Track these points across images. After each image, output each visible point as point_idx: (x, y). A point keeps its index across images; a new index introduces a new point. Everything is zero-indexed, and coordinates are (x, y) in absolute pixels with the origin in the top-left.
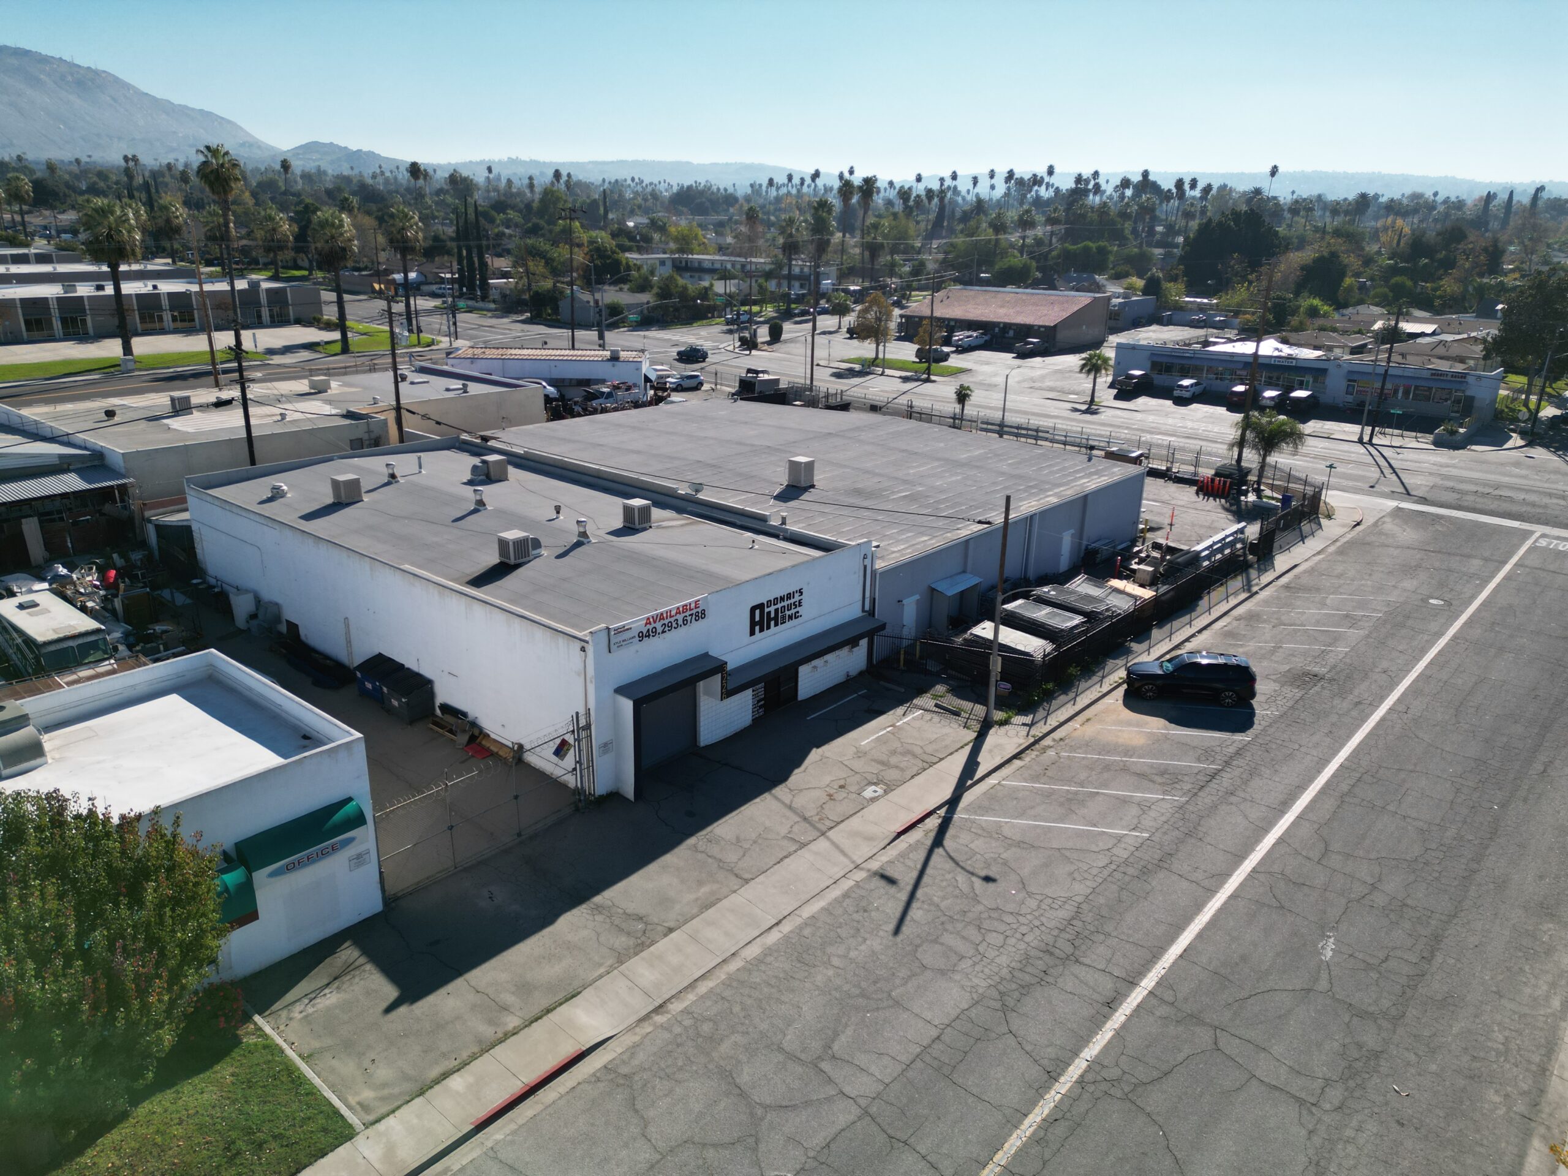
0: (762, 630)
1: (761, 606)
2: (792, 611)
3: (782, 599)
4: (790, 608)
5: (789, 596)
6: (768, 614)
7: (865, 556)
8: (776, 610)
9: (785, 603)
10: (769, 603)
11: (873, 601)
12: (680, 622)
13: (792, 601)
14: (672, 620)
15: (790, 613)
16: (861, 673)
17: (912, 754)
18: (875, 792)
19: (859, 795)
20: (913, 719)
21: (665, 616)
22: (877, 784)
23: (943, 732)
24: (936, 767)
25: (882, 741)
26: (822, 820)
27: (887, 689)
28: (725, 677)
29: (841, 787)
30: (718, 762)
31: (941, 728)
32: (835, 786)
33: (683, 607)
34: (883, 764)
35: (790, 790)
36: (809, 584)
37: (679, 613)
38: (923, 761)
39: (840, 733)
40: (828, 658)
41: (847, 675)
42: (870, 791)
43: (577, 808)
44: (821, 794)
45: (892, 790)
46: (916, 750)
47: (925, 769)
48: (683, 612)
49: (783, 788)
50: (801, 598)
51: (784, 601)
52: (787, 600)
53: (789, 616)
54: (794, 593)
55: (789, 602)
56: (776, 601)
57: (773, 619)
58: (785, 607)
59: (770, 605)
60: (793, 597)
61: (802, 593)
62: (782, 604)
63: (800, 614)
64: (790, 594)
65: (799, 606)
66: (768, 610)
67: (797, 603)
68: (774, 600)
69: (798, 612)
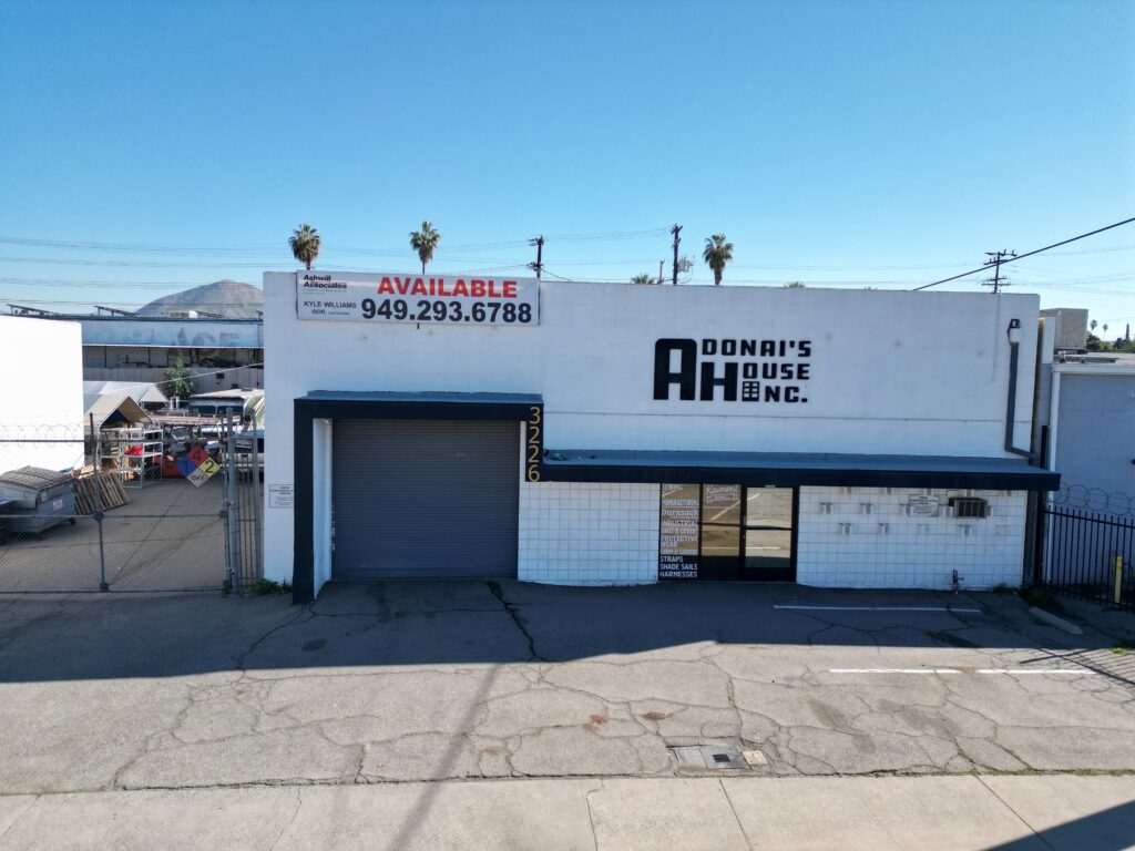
0: (687, 394)
1: (688, 347)
2: (779, 382)
3: (748, 347)
4: (770, 371)
5: (768, 347)
6: (708, 368)
7: (1015, 324)
8: (731, 369)
9: (759, 359)
10: (710, 346)
11: (1042, 435)
12: (467, 310)
13: (778, 360)
14: (447, 300)
15: (773, 383)
16: (1001, 590)
17: (948, 730)
18: (720, 758)
19: (670, 747)
20: (1045, 676)
21: (427, 287)
22: (752, 745)
23: (1112, 723)
24: (990, 780)
25: (896, 682)
26: (492, 751)
27: (1039, 622)
28: (536, 434)
29: (652, 717)
30: (506, 604)
31: (1115, 714)
32: (639, 711)
33: (474, 283)
34: (833, 718)
35: (541, 679)
36: (829, 337)
37: (465, 292)
38: (961, 754)
39: (809, 641)
40: (892, 520)
41: (955, 580)
42: (709, 753)
43: (227, 588)
44: (583, 710)
45: (770, 774)
46: (971, 726)
47: (944, 772)
48: (474, 294)
49: (533, 670)
50: (804, 360)
51: (753, 353)
52: (763, 354)
53: (768, 390)
54: (783, 343)
55: (768, 359)
56: (729, 346)
57: (720, 382)
58: (755, 366)
59: (714, 352)
60: (782, 353)
61: (808, 353)
62: (748, 358)
63: (801, 395)
64: (772, 343)
65: (800, 377)
66: (708, 359)
67: (794, 370)
68: (725, 343)
69: (796, 390)
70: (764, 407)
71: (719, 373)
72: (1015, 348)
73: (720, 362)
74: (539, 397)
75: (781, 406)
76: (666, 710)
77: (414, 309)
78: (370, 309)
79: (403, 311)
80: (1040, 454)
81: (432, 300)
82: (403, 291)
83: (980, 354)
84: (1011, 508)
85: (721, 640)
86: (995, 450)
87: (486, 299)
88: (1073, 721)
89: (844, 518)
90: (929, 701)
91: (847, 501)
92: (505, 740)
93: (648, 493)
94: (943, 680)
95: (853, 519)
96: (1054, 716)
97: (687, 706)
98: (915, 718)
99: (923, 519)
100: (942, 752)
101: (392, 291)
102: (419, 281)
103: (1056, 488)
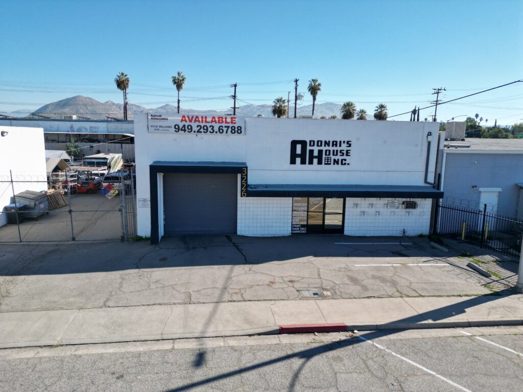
0: (303, 162)
1: (303, 143)
2: (339, 157)
3: (327, 143)
4: (335, 153)
5: (335, 143)
6: (311, 152)
7: (430, 134)
8: (320, 152)
9: (331, 148)
10: (312, 143)
11: (438, 177)
12: (216, 129)
13: (338, 148)
14: (208, 125)
15: (336, 158)
16: (421, 236)
17: (394, 284)
18: (315, 294)
19: (298, 291)
20: (431, 266)
21: (200, 119)
22: (327, 290)
23: (452, 281)
24: (407, 299)
25: (378, 269)
26: (236, 293)
27: (433, 248)
28: (245, 178)
29: (291, 281)
30: (234, 244)
31: (453, 278)
32: (286, 279)
33: (219, 118)
34: (354, 281)
35: (250, 270)
36: (358, 139)
37: (215, 122)
38: (398, 291)
39: (348, 255)
40: (381, 210)
41: (404, 232)
42: (311, 293)
43: (122, 239)
44: (266, 279)
45: (332, 299)
46: (402, 283)
47: (391, 297)
48: (219, 122)
49: (247, 267)
50: (348, 148)
51: (329, 146)
52: (333, 146)
53: (335, 160)
54: (340, 142)
55: (335, 148)
56: (319, 143)
57: (316, 157)
58: (330, 151)
59: (314, 145)
60: (340, 146)
61: (350, 145)
62: (327, 148)
63: (347, 162)
64: (336, 142)
65: (347, 155)
66: (311, 148)
67: (345, 152)
68: (318, 142)
69: (345, 160)
70: (332, 167)
71: (316, 154)
72: (429, 143)
73: (316, 149)
74: (245, 164)
75: (340, 167)
76: (296, 279)
77: (195, 128)
78: (177, 129)
79: (191, 129)
80: (437, 184)
81: (202, 125)
82: (190, 121)
83: (416, 146)
84: (426, 205)
85: (315, 256)
86: (421, 183)
87: (224, 125)
88: (438, 281)
89: (363, 210)
90: (388, 275)
91: (364, 202)
92: (240, 289)
93: (288, 201)
94: (395, 268)
95: (366, 210)
96: (432, 279)
97: (303, 278)
98: (383, 280)
99: (393, 210)
100: (391, 290)
101: (186, 121)
102: (197, 117)
103: (442, 197)
